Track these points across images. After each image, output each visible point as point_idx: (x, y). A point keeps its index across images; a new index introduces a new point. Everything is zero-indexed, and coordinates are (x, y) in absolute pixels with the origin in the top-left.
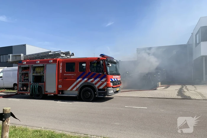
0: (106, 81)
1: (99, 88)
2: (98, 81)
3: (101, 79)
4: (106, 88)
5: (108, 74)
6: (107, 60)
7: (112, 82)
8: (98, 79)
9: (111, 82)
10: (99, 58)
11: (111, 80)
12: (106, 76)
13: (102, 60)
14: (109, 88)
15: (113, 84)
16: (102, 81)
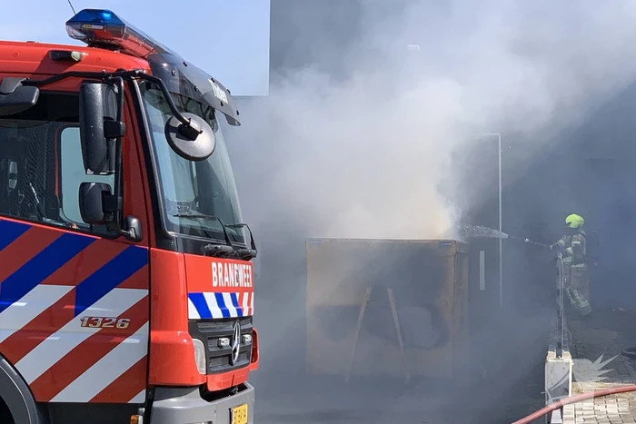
0: (140, 315)
1: (60, 398)
2: (50, 321)
3: (86, 295)
4: (140, 398)
5: (163, 240)
6: (153, 82)
7: (204, 328)
8: (44, 296)
9: (194, 328)
10: (62, 56)
11: (194, 314)
12: (146, 258)
13: (107, 80)
14: (173, 403)
15: (210, 357)
16: (91, 322)
